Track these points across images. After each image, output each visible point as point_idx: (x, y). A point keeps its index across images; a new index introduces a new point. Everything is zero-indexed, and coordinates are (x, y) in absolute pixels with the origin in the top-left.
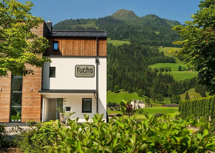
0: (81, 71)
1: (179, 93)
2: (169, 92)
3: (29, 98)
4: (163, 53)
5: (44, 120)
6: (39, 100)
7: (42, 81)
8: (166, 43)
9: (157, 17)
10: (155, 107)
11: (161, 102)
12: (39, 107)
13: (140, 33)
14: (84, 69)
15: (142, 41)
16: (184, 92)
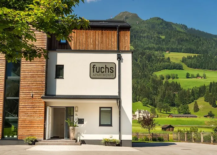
0: (98, 71)
1: (187, 102)
2: (176, 101)
3: (28, 107)
4: (169, 58)
5: (48, 137)
6: (43, 109)
7: (46, 84)
8: (172, 47)
9: (162, 20)
10: (162, 117)
11: (168, 112)
12: (41, 118)
13: (145, 37)
14: (101, 68)
15: (146, 46)
16: (193, 101)
